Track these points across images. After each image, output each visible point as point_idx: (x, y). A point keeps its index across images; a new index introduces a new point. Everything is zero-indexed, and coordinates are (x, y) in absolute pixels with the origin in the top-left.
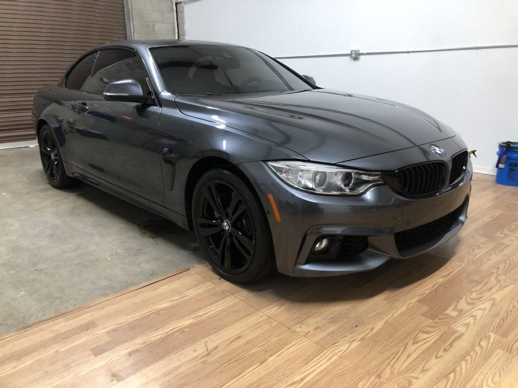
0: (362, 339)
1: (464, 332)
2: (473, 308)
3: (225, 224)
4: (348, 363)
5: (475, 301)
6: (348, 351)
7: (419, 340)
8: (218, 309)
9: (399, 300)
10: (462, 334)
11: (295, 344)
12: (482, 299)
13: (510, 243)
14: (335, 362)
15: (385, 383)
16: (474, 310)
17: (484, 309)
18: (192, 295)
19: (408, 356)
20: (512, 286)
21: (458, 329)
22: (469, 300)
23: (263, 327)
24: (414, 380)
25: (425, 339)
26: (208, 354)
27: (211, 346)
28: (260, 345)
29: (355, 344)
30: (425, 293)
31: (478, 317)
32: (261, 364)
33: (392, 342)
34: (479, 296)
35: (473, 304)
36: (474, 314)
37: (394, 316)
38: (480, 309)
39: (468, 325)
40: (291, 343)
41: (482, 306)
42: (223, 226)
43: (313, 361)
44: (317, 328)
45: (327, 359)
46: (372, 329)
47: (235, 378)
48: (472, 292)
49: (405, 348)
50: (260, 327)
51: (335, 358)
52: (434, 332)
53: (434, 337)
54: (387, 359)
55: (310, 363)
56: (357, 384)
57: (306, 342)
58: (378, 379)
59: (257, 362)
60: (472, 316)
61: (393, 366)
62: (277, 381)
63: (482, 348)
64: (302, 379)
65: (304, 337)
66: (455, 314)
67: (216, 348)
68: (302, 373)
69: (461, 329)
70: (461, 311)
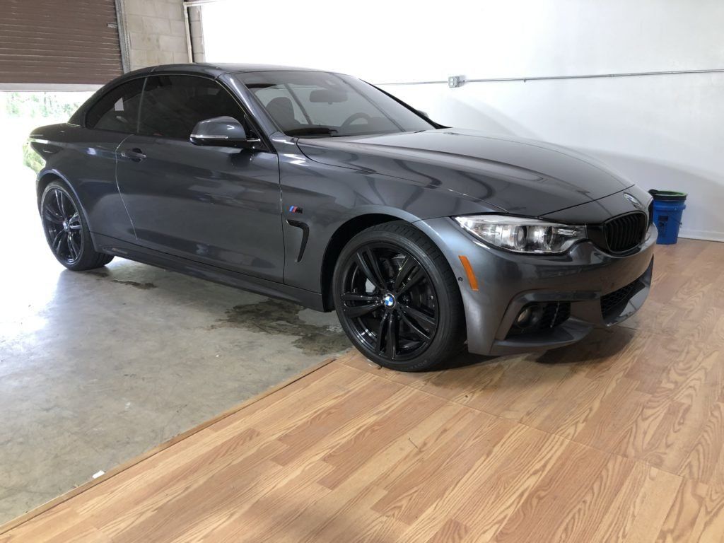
0: (585, 420)
1: (690, 403)
2: (688, 379)
3: (387, 298)
4: (584, 446)
5: (687, 371)
6: (577, 433)
7: (647, 417)
8: (399, 403)
9: (603, 376)
10: (690, 406)
11: (513, 433)
12: (692, 369)
13: (691, 307)
14: (569, 445)
15: (635, 462)
16: (688, 381)
17: (699, 379)
18: (357, 389)
19: (645, 433)
20: (716, 354)
21: (683, 401)
22: (679, 371)
23: (466, 417)
24: (664, 456)
25: (653, 415)
26: (420, 451)
27: (419, 442)
28: (475, 436)
29: (581, 426)
30: (627, 367)
31: (697, 387)
32: (488, 456)
33: (620, 420)
34: (688, 366)
35: (686, 375)
36: (692, 384)
37: (607, 394)
38: (695, 379)
39: (690, 396)
40: (508, 431)
41: (696, 376)
42: (384, 302)
43: (545, 447)
44: (528, 414)
45: (559, 443)
46: (591, 410)
47: (467, 472)
48: (678, 363)
49: (637, 425)
50: (462, 417)
51: (567, 441)
52: (659, 406)
53: (661, 411)
54: (625, 438)
55: (543, 449)
56: (606, 465)
57: (525, 430)
58: (625, 459)
59: (483, 455)
60: (690, 387)
61: (633, 444)
62: (517, 470)
63: (716, 417)
64: (544, 466)
65: (520, 425)
66: (672, 386)
67: (425, 444)
68: (541, 460)
69: (686, 401)
70: (676, 383)
